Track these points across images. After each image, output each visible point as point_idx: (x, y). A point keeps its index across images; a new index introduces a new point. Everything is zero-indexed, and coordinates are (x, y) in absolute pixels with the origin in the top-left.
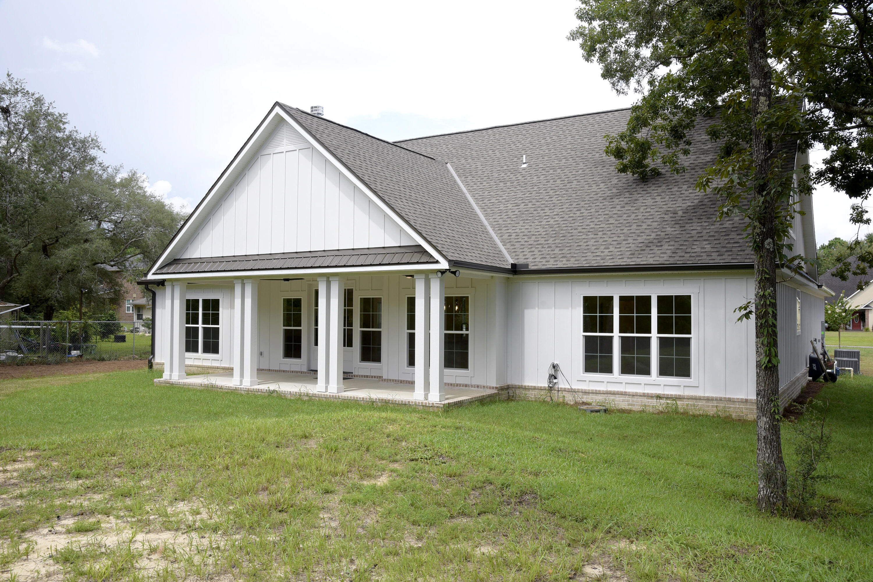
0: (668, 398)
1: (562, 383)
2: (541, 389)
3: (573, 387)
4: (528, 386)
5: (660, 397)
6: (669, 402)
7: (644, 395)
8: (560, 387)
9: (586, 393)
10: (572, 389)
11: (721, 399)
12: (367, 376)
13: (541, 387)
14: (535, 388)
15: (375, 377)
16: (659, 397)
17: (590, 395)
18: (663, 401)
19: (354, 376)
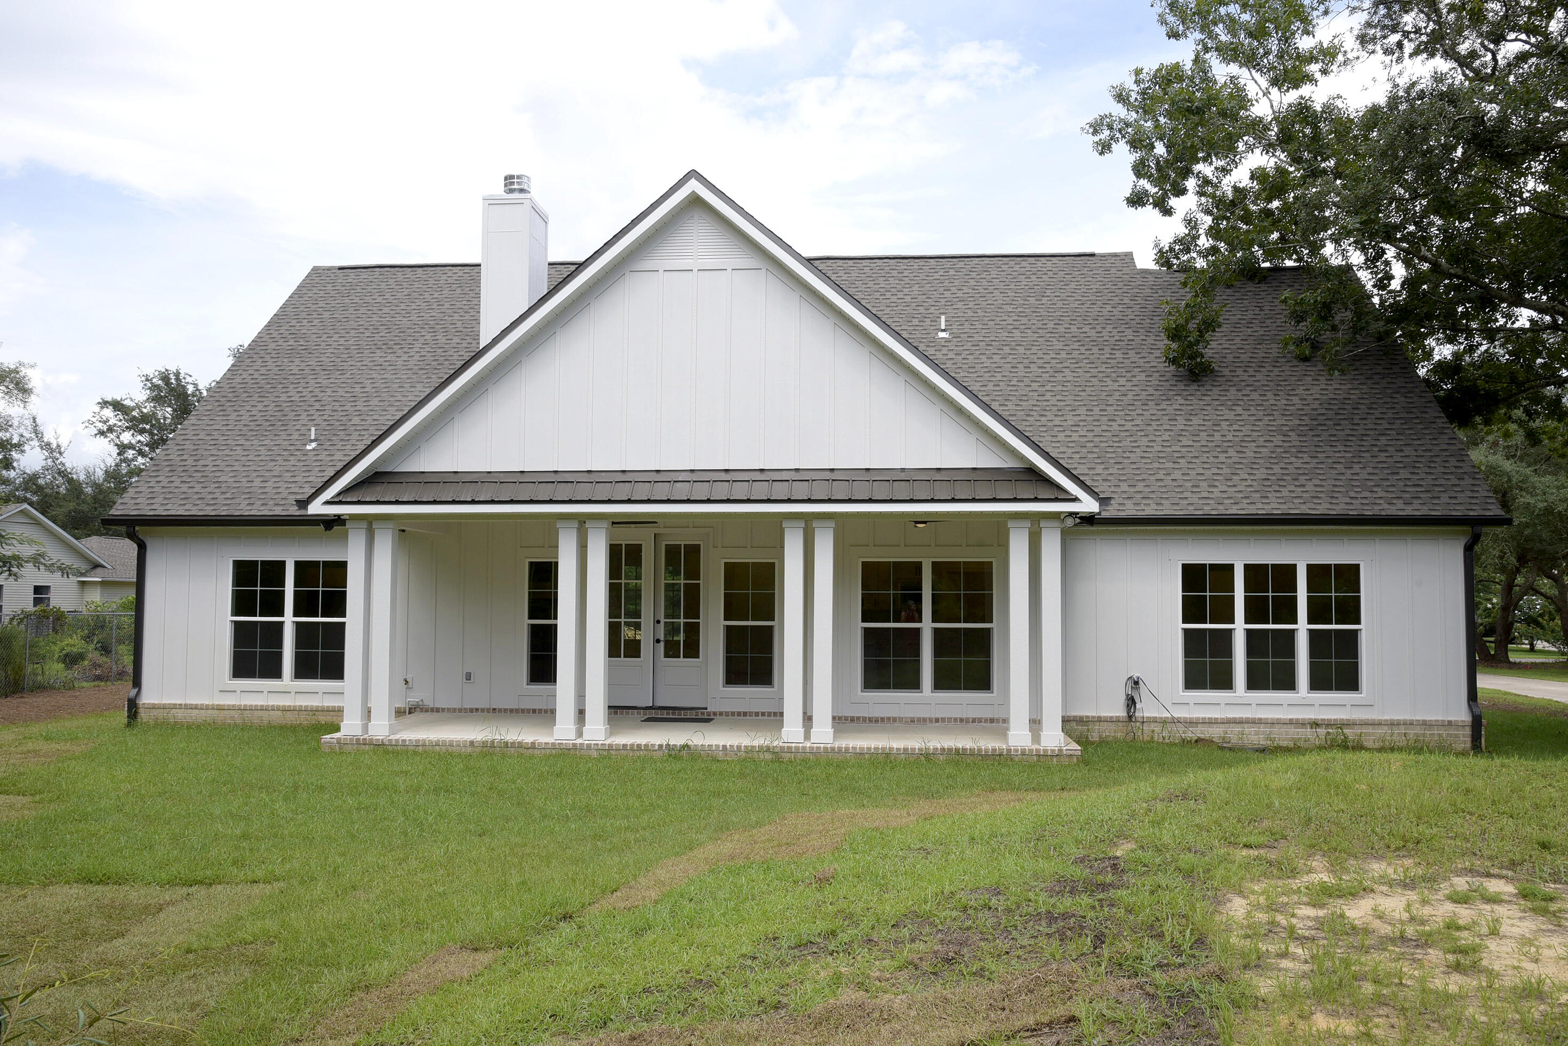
0: (1329, 724)
1: (1147, 709)
2: (1110, 720)
3: (1176, 715)
4: (1087, 717)
5: (1317, 725)
6: (1331, 731)
7: (1291, 722)
8: (1146, 715)
9: (1192, 723)
10: (1173, 718)
11: (1411, 723)
12: (745, 714)
13: (1111, 717)
14: (1100, 720)
15: (763, 714)
16: (1315, 724)
17: (1199, 726)
18: (1322, 731)
19: (715, 714)
